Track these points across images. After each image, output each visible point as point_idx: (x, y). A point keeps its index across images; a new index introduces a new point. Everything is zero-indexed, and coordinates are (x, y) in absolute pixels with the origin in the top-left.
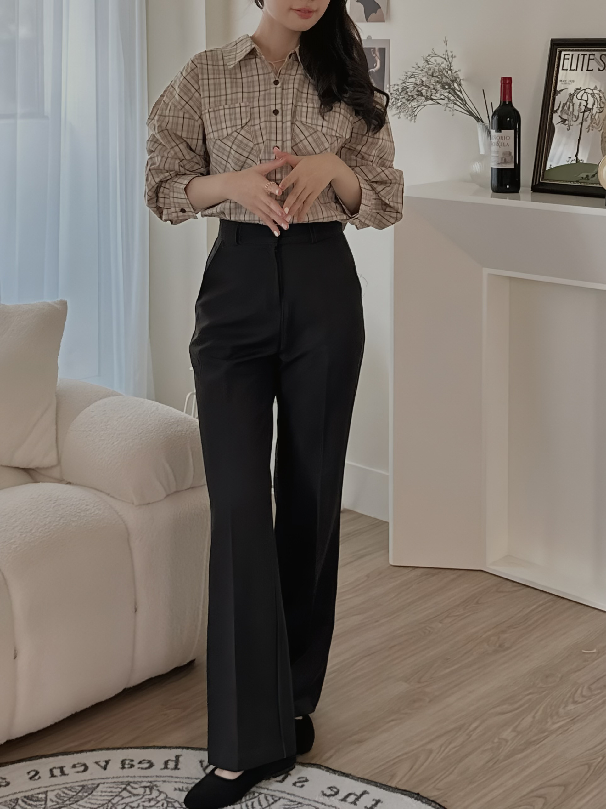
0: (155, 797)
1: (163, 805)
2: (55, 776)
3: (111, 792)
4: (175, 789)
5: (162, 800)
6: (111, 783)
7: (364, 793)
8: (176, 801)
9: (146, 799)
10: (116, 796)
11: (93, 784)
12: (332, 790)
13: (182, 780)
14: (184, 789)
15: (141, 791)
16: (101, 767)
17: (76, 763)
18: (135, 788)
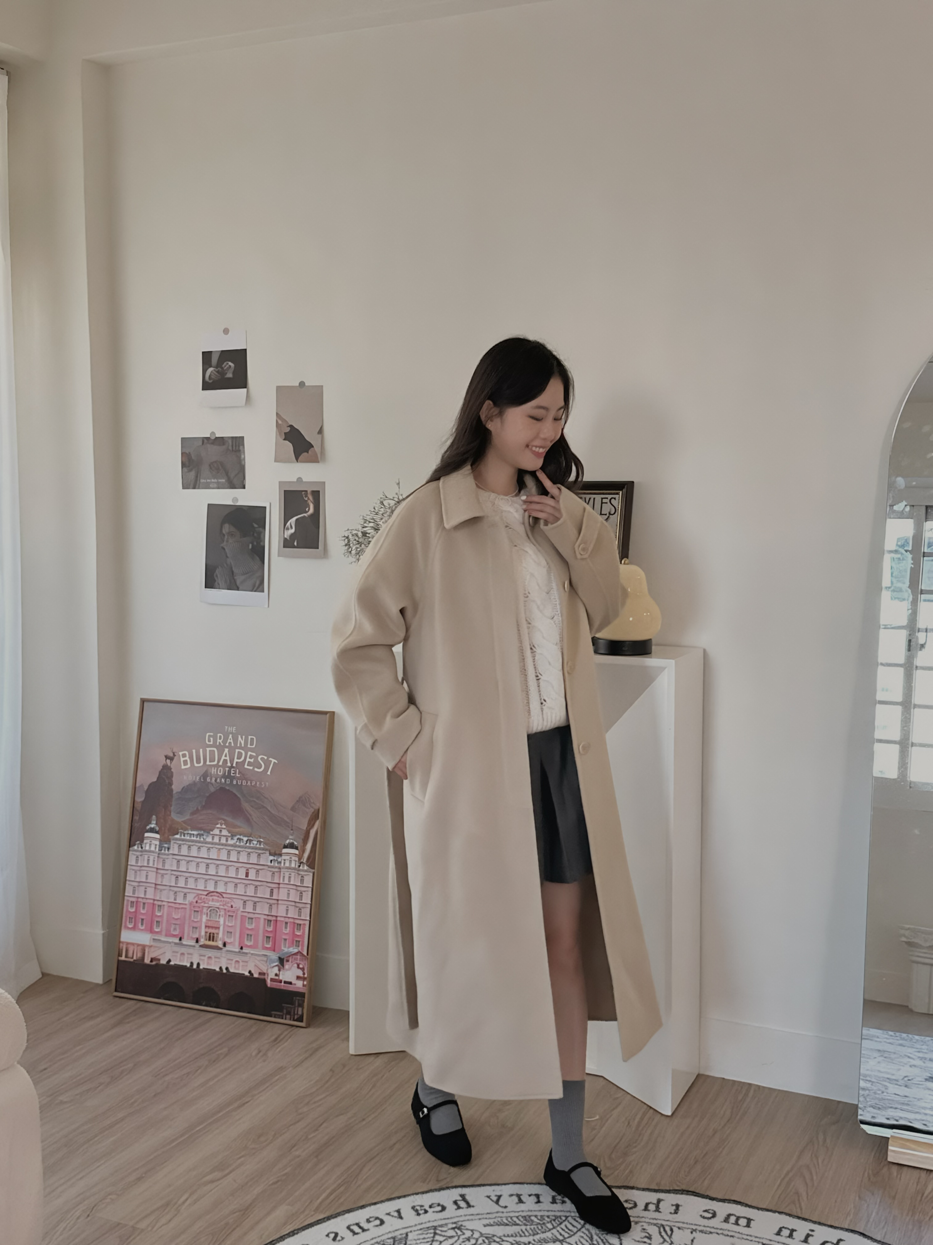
0: (470, 1235)
1: (483, 1241)
2: (357, 1234)
3: (424, 1238)
4: (485, 1226)
5: (480, 1237)
6: (418, 1230)
7: (659, 1201)
8: (494, 1236)
9: (463, 1239)
10: (433, 1241)
11: (401, 1235)
12: (629, 1203)
13: (485, 1216)
14: (492, 1223)
15: (451, 1233)
16: (395, 1217)
17: (368, 1217)
18: (446, 1231)
